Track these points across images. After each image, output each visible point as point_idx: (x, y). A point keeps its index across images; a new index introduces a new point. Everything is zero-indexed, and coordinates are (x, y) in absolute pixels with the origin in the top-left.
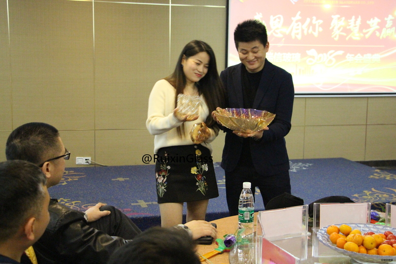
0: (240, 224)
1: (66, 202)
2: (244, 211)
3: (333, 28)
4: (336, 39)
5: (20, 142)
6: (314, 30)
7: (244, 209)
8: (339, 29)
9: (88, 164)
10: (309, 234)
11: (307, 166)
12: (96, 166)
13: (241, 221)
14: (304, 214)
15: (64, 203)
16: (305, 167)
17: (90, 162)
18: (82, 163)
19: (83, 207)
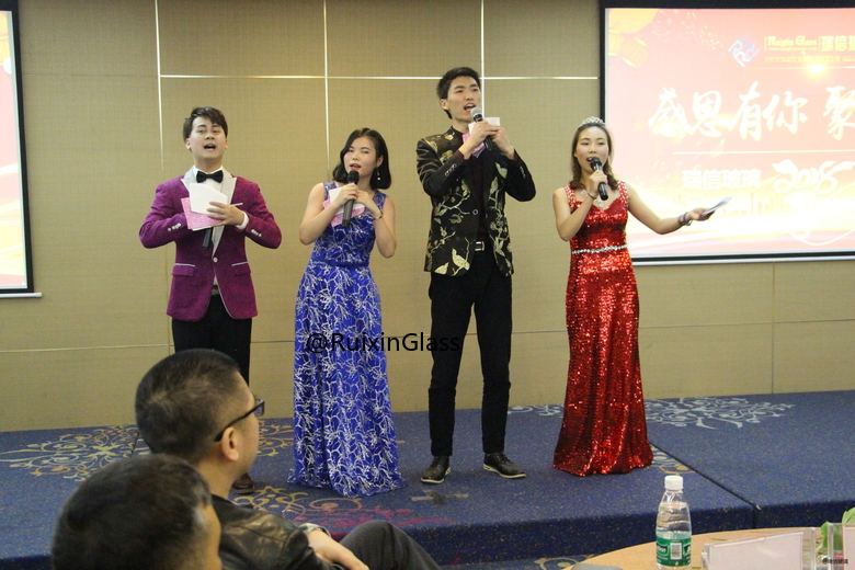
1: (278, 495)
3: (831, 114)
4: (838, 137)
6: (788, 118)
8: (843, 115)
15: (273, 496)
16: (778, 412)
19: (311, 506)
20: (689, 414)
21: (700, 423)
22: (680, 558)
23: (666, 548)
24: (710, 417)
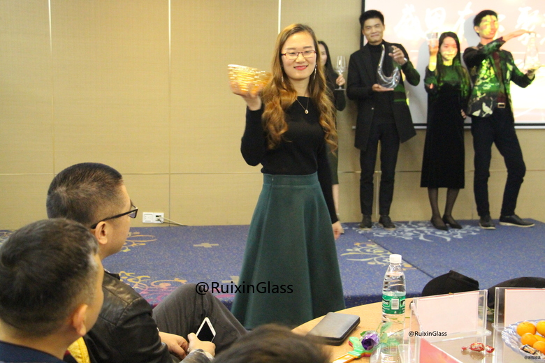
0: (384, 316)
1: (129, 277)
2: (392, 297)
5: (66, 191)
7: (390, 294)
9: (159, 222)
10: (488, 333)
11: (478, 230)
12: (171, 225)
13: (387, 312)
14: (481, 304)
15: (126, 277)
16: (475, 231)
17: (162, 220)
18: (152, 222)
19: (152, 284)
20: (415, 232)
21: (422, 238)
22: (398, 309)
23: (389, 302)
24: (429, 233)
